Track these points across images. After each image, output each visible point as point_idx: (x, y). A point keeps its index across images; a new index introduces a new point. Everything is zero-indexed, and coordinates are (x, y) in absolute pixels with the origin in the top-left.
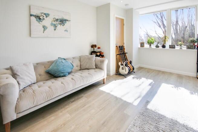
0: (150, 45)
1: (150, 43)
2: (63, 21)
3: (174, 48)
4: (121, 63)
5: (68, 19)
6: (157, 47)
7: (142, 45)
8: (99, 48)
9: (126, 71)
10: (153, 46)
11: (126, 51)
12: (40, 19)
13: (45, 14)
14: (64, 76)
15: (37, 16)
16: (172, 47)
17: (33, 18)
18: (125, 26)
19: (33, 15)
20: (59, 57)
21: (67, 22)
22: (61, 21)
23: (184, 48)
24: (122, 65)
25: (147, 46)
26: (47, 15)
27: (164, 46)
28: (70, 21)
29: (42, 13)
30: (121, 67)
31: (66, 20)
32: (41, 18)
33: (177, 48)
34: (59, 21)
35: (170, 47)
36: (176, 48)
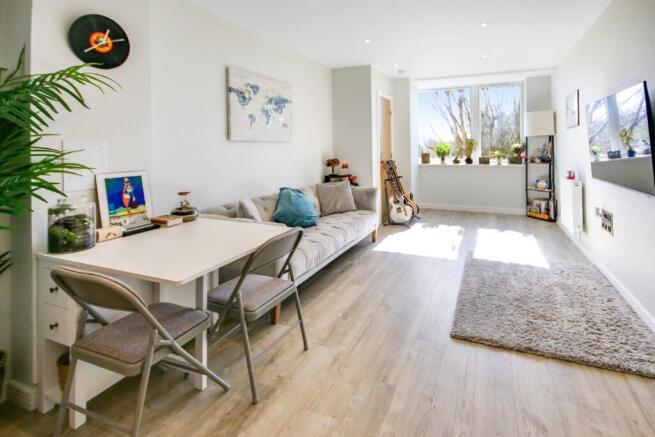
0: (443, 159)
1: (442, 155)
2: (280, 103)
3: (488, 162)
4: (395, 197)
5: (289, 99)
6: (456, 161)
7: (425, 158)
8: (345, 166)
9: (406, 214)
10: (449, 161)
11: (399, 172)
12: (244, 98)
13: (252, 87)
14: (314, 224)
15: (241, 93)
16: (484, 161)
17: (233, 96)
18: (392, 116)
19: (234, 90)
20: (283, 186)
21: (286, 104)
22: (276, 104)
23: (505, 162)
24: (397, 202)
25: (435, 161)
26: (255, 89)
27: (469, 161)
28: (291, 102)
29: (247, 85)
30: (395, 207)
31: (285, 101)
32: (246, 95)
33: (493, 162)
34: (274, 101)
35: (480, 162)
36: (491, 164)
